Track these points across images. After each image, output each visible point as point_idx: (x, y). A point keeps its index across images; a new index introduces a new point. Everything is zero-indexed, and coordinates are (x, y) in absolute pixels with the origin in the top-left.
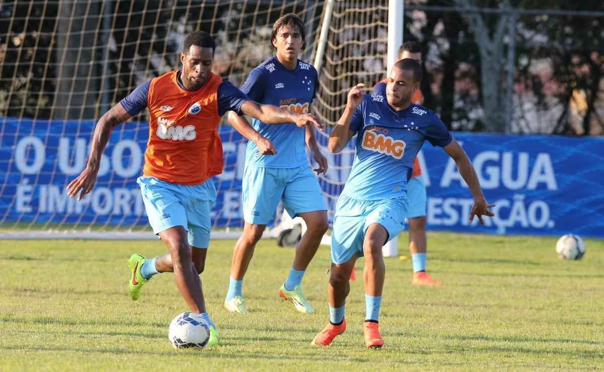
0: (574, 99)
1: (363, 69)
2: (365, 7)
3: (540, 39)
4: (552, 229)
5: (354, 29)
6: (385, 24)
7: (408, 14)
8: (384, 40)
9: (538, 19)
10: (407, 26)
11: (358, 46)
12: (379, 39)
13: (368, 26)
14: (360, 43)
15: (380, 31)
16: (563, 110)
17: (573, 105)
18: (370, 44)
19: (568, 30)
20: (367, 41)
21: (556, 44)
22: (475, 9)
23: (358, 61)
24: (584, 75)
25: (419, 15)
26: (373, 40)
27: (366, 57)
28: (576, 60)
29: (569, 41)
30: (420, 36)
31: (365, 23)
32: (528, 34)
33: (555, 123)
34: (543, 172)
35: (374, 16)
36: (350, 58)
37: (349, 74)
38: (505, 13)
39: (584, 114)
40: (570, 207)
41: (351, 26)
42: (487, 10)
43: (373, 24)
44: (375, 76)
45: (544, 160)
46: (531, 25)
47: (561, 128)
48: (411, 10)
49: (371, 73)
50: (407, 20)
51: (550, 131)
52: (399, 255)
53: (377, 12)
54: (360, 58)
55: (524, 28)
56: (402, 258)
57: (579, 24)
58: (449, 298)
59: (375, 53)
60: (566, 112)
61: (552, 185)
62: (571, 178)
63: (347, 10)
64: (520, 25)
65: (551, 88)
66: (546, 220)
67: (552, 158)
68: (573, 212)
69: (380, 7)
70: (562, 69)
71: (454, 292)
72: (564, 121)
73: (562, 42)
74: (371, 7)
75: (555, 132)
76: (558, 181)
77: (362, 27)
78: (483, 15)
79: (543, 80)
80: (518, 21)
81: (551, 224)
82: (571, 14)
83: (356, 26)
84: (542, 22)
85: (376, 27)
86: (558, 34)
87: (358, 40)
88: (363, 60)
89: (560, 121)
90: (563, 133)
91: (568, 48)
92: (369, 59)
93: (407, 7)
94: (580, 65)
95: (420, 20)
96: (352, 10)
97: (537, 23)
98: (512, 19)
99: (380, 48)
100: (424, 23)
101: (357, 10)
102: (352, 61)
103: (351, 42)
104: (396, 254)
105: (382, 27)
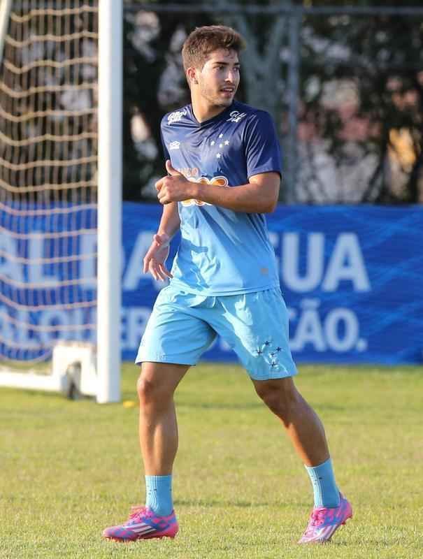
0: (393, 146)
1: (62, 108)
2: (63, 8)
3: (339, 52)
4: (362, 354)
5: (45, 43)
6: (93, 35)
7: (130, 18)
8: (93, 60)
9: (334, 22)
10: (128, 37)
11: (54, 69)
12: (85, 59)
13: (67, 37)
14: (58, 65)
15: (87, 46)
16: (377, 164)
17: (392, 156)
18: (72, 67)
19: (381, 37)
20: (68, 62)
21: (365, 61)
22: (235, 7)
23: (53, 95)
24: (409, 108)
25: (149, 19)
26: (77, 60)
27: (67, 87)
28: (394, 84)
29: (384, 54)
30: (148, 53)
31: (63, 34)
32: (319, 45)
33: (364, 185)
34: (346, 263)
35: (78, 22)
36: (41, 89)
37: (40, 114)
38: (282, 13)
39: (409, 169)
40: (390, 317)
41: (41, 38)
42: (254, 9)
43: (77, 36)
44: (81, 118)
45: (348, 243)
46: (324, 31)
47: (375, 193)
48: (134, 13)
49: (76, 113)
50: (128, 28)
51: (357, 197)
52: (123, 400)
53: (81, 16)
54: (57, 88)
55: (312, 35)
56: (128, 404)
57: (399, 27)
58: (203, 466)
59: (81, 81)
60: (382, 168)
61: (362, 283)
62: (391, 272)
63: (34, 12)
64: (307, 32)
65: (357, 130)
66: (353, 340)
67: (361, 241)
68: (395, 325)
69: (86, 8)
70: (374, 99)
71: (210, 457)
72: (379, 182)
73: (374, 57)
74: (72, 7)
75: (365, 200)
76: (371, 276)
77: (59, 39)
78: (249, 18)
79: (345, 116)
80: (304, 25)
81: (362, 345)
82: (386, 11)
83: (50, 37)
84: (340, 26)
85: (81, 40)
86: (366, 44)
87: (53, 59)
88: (62, 92)
89: (372, 182)
90: (378, 201)
91: (383, 66)
92: (70, 90)
93: (129, 6)
94: (403, 91)
95: (147, 27)
96: (41, 12)
97: (334, 28)
98: (294, 22)
99: (87, 72)
100: (156, 32)
101: (50, 12)
102: (45, 93)
103: (41, 63)
104: (117, 399)
105: (91, 39)
